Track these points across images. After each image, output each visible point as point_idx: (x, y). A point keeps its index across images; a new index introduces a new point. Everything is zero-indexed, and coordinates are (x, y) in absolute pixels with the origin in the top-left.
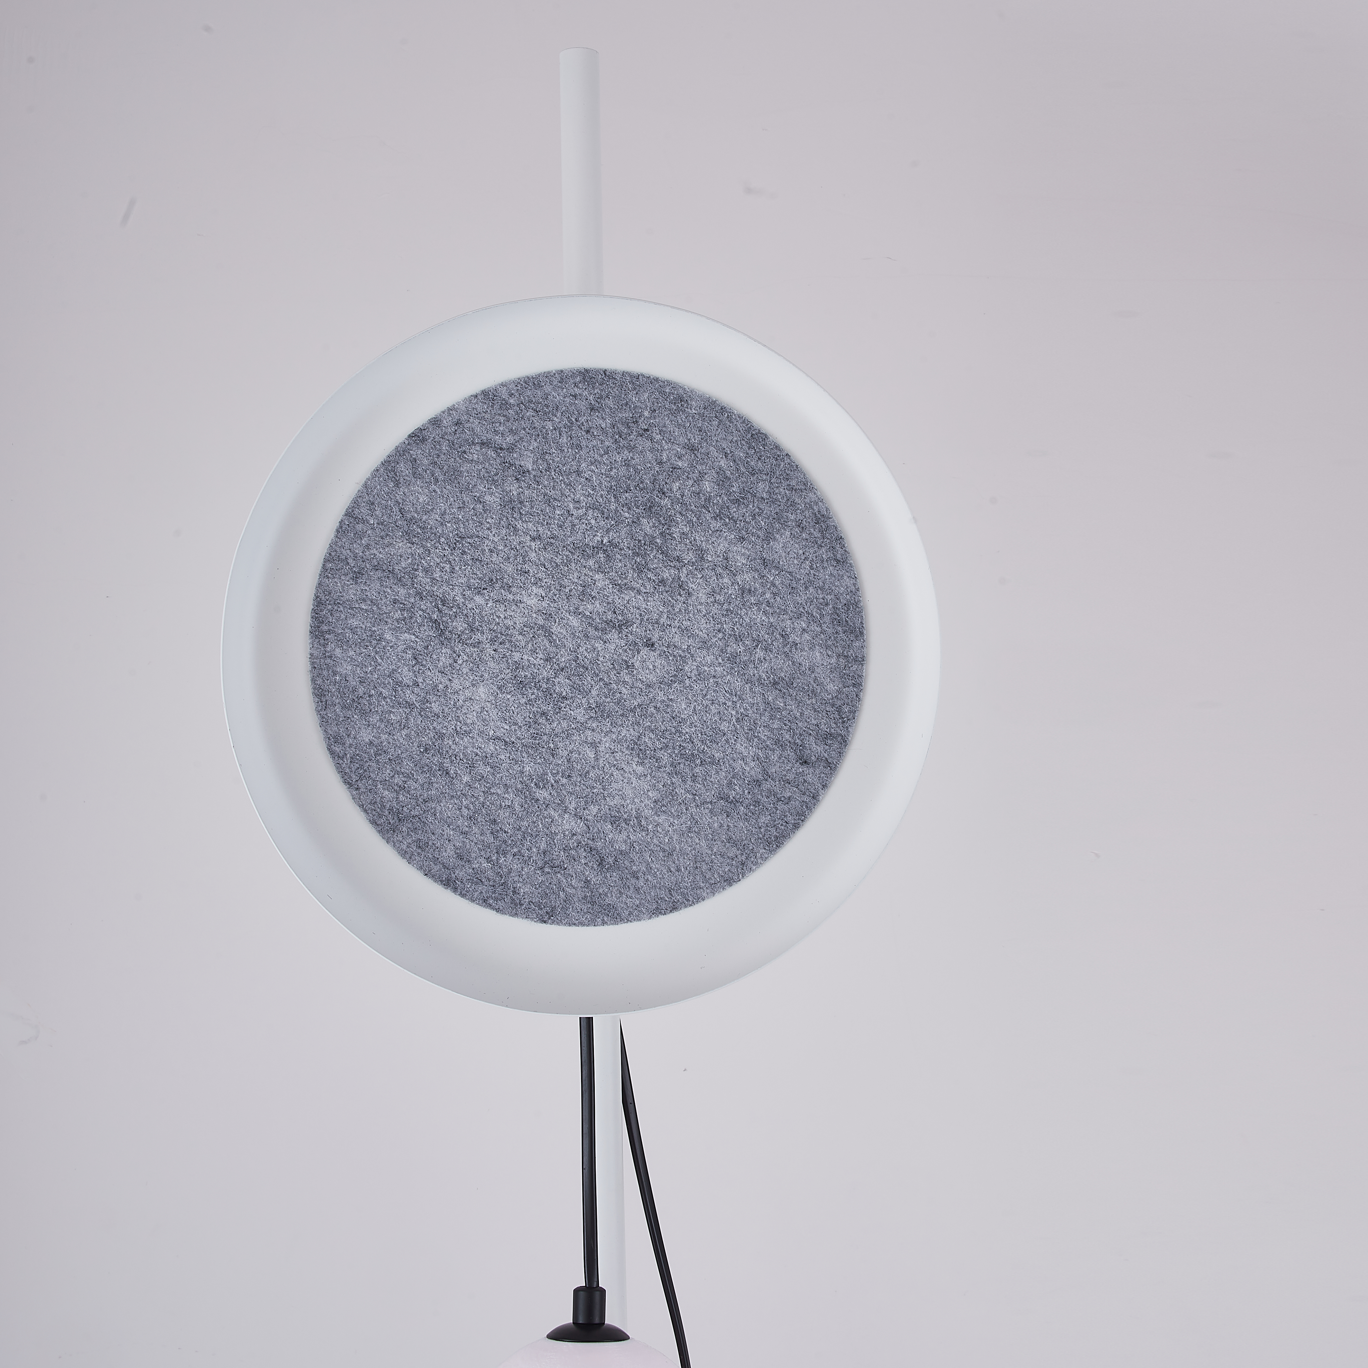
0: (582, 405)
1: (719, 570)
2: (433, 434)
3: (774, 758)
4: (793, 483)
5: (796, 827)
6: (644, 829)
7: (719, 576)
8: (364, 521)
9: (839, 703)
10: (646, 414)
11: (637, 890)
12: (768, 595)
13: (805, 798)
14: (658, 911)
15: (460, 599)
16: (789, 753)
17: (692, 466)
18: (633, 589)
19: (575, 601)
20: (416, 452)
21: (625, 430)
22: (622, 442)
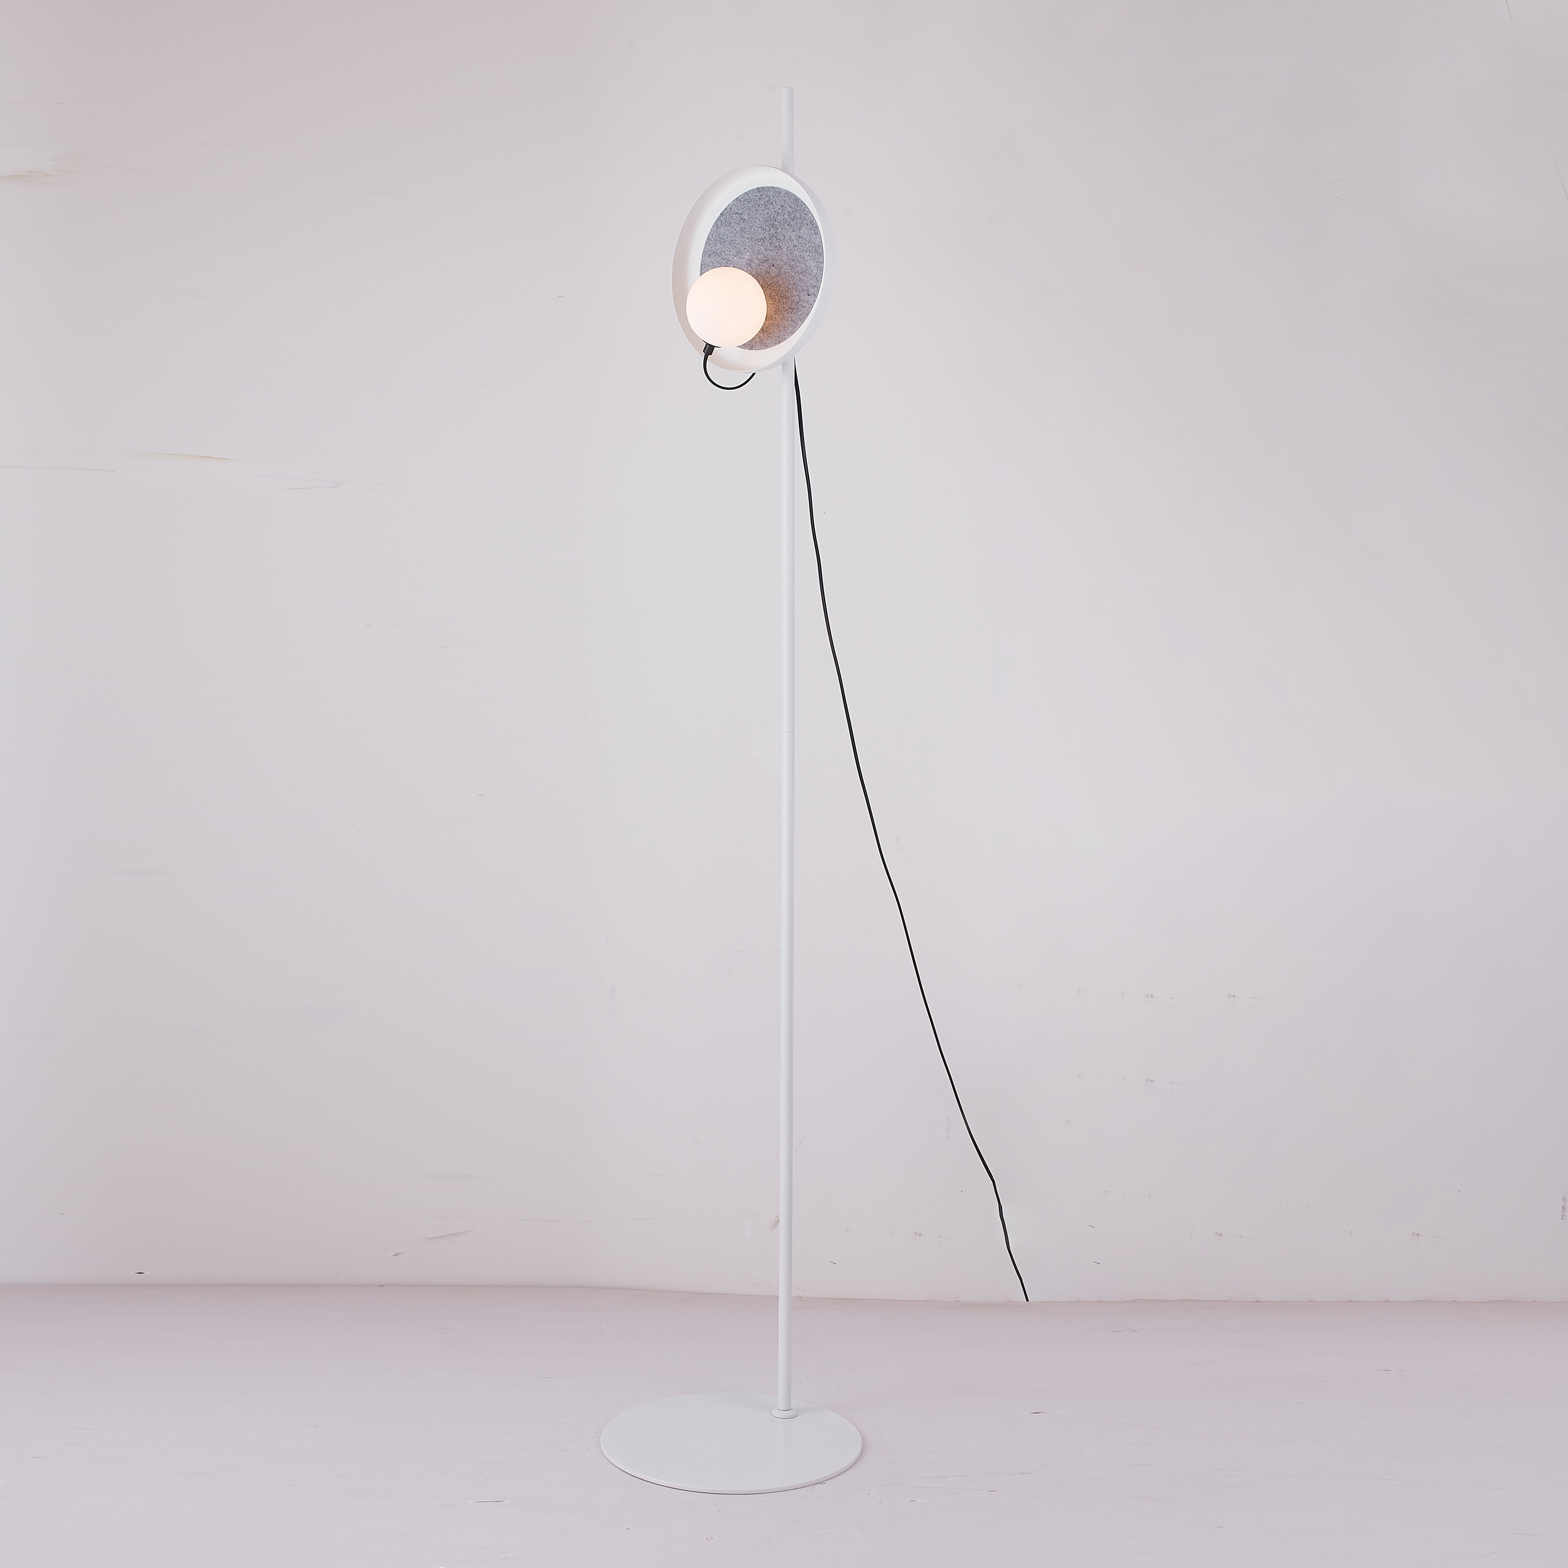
0: (758, 198)
1: (789, 241)
2: (725, 213)
3: (801, 295)
4: (805, 212)
5: (808, 315)
6: (772, 320)
7: (789, 243)
8: (711, 240)
9: (816, 276)
10: (772, 198)
11: (771, 337)
12: (800, 246)
13: (809, 306)
14: (776, 344)
15: (731, 259)
16: (805, 293)
17: (782, 211)
18: (769, 250)
19: (756, 255)
20: (722, 218)
21: (767, 204)
22: (767, 207)
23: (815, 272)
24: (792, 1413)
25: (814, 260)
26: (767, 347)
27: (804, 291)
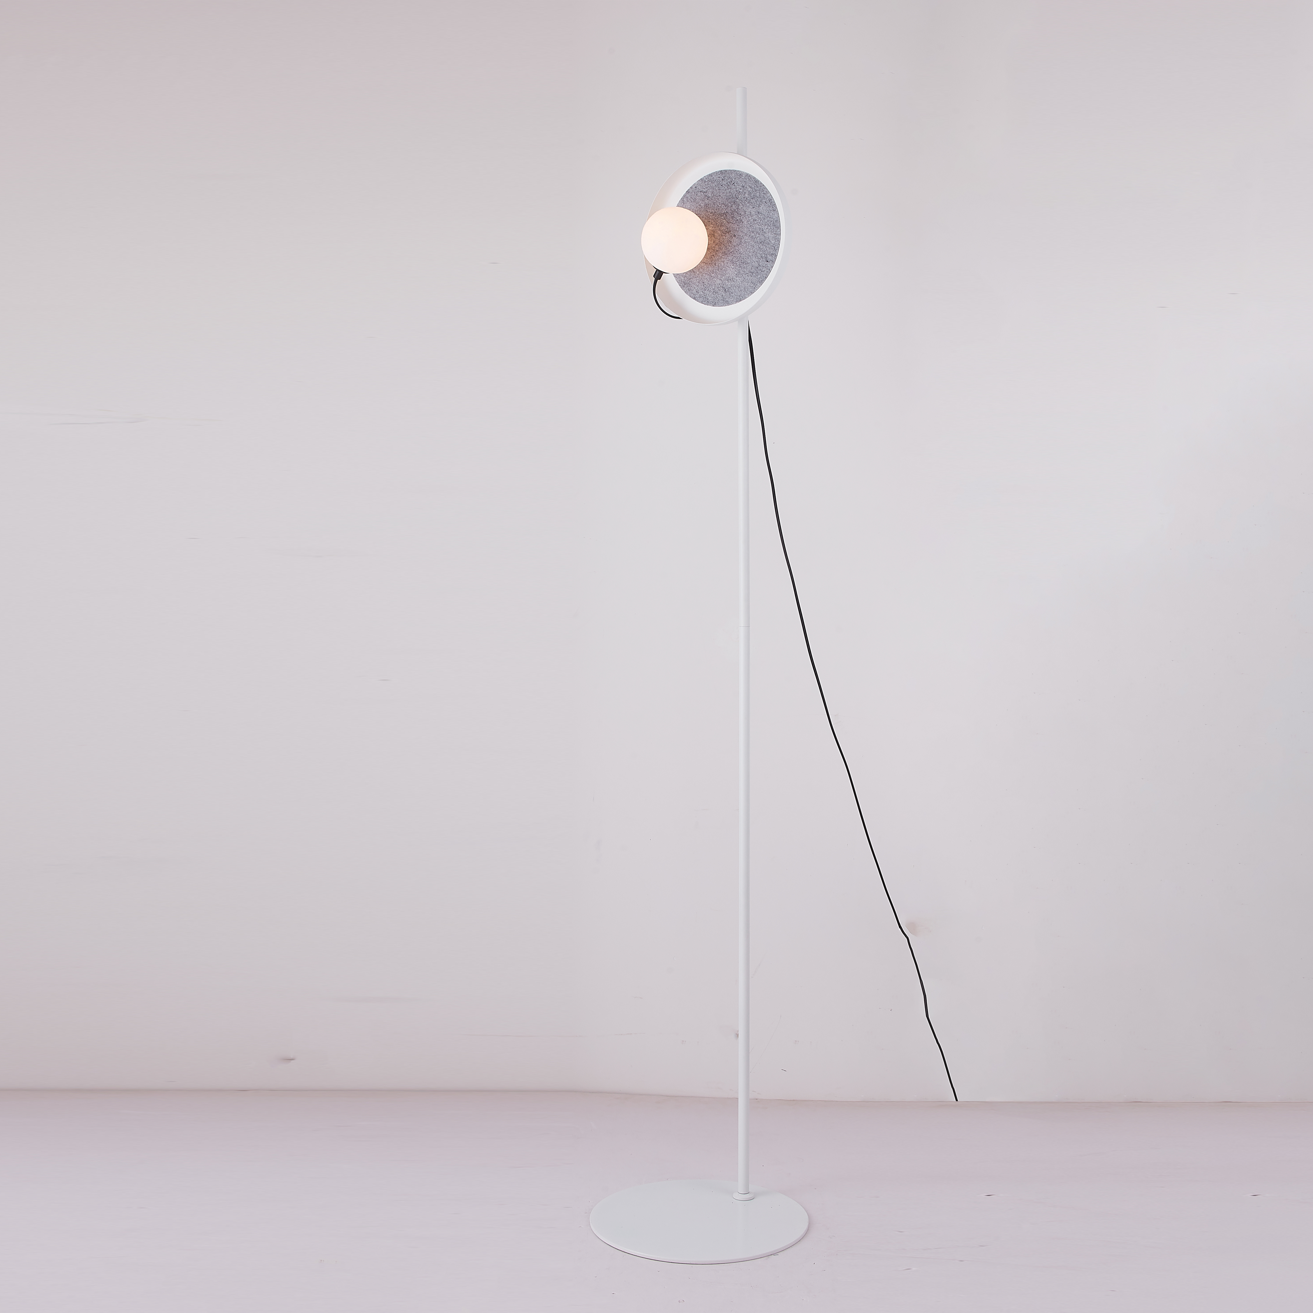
0: (721, 179)
1: (749, 216)
2: (691, 191)
3: (760, 261)
4: (764, 192)
5: (766, 278)
6: (734, 281)
7: (749, 217)
9: (774, 246)
10: (734, 179)
11: (732, 296)
12: (759, 221)
13: (768, 271)
14: (737, 302)
16: (764, 259)
17: (743, 191)
18: (731, 223)
19: (719, 227)
20: (688, 195)
21: (729, 184)
22: (729, 187)
23: (773, 242)
24: (750, 1196)
25: (772, 232)
26: (729, 304)
27: (763, 258)
